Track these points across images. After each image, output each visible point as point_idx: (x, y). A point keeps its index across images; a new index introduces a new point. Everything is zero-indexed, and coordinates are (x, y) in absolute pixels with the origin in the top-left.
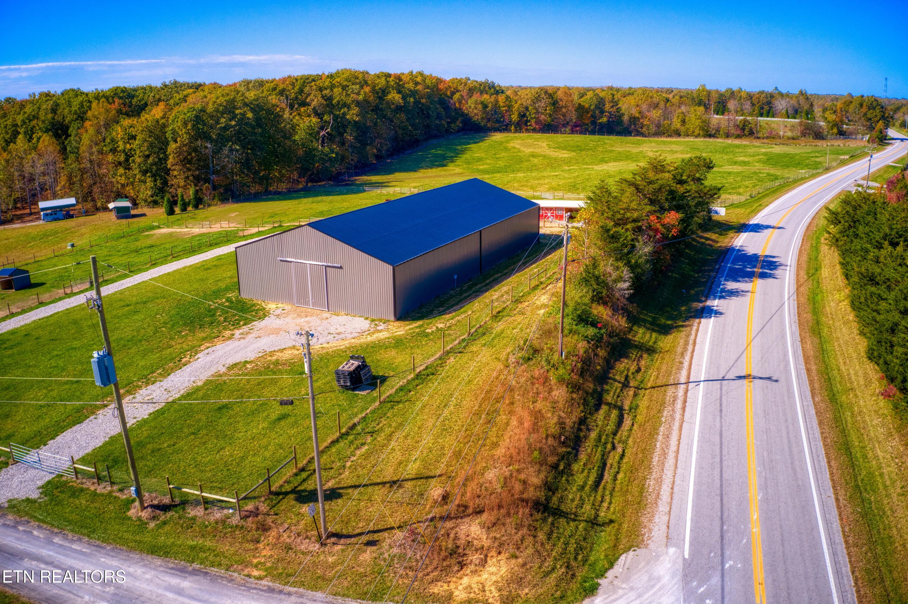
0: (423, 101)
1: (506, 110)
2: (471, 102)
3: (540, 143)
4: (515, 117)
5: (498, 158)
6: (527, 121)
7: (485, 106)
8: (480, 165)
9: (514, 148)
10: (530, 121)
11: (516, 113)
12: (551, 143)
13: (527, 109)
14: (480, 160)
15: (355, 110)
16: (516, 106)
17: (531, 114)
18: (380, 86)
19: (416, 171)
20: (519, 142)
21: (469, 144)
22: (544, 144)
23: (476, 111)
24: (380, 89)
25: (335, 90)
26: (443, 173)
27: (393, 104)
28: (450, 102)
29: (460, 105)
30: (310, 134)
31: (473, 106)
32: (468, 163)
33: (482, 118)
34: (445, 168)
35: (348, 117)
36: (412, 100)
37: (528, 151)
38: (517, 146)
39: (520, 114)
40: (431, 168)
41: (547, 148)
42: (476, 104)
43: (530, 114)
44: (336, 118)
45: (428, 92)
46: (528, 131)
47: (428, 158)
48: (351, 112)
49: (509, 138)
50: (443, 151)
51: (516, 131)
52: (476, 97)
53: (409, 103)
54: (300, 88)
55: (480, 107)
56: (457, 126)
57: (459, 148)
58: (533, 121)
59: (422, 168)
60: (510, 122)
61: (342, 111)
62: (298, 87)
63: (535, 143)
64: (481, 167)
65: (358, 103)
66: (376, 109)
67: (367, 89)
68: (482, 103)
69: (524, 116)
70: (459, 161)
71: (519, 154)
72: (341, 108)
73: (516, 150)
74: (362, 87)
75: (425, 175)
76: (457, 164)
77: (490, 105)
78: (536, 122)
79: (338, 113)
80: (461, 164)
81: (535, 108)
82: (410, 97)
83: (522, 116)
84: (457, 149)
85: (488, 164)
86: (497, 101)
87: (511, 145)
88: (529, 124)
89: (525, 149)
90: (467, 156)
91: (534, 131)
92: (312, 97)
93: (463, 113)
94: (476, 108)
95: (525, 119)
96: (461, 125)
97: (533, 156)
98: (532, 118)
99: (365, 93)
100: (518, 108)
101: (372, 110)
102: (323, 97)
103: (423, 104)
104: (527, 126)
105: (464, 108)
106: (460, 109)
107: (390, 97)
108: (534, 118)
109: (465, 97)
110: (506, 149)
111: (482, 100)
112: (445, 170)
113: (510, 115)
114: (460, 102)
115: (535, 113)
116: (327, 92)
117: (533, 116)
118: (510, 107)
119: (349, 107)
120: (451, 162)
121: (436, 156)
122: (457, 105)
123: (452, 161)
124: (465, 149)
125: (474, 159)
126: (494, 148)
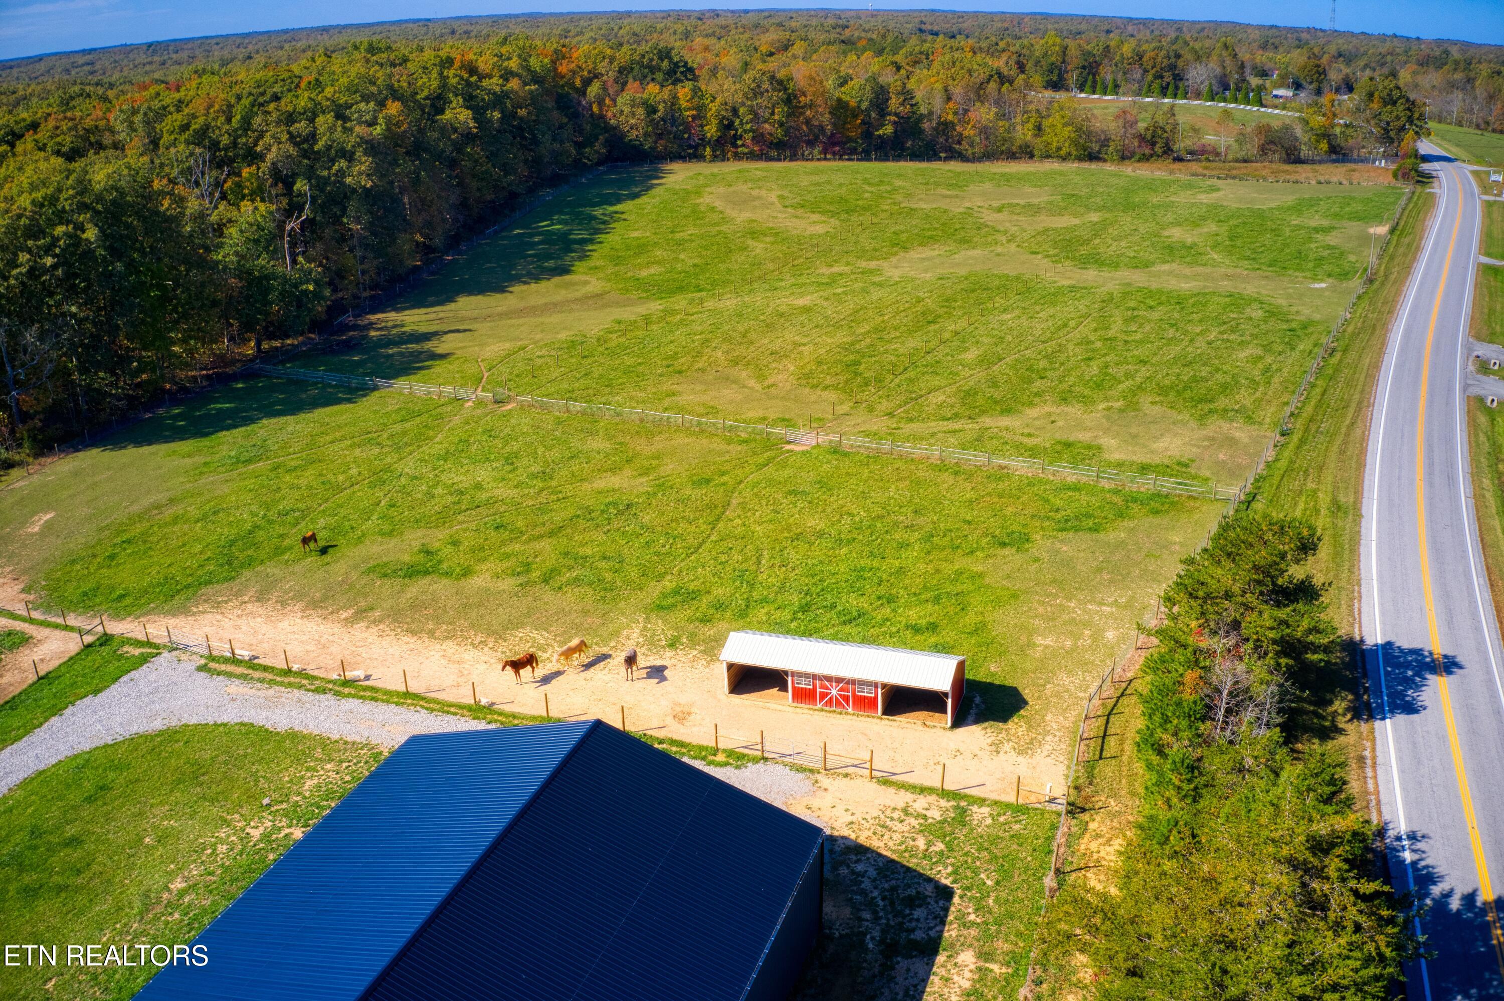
0: (522, 112)
1: (694, 118)
2: (622, 101)
3: (763, 193)
4: (711, 130)
5: (679, 243)
6: (736, 137)
7: (651, 110)
8: (641, 267)
9: (713, 209)
10: (741, 137)
11: (715, 122)
12: (786, 193)
13: (735, 111)
14: (642, 248)
15: (364, 164)
16: (714, 108)
17: (744, 125)
18: (426, 93)
19: (502, 290)
20: (722, 190)
21: (619, 200)
22: (773, 197)
23: (633, 121)
24: (426, 98)
25: (320, 120)
26: (562, 295)
27: (455, 130)
28: (579, 103)
29: (601, 109)
30: (256, 242)
31: (627, 110)
32: (617, 260)
33: (646, 135)
34: (567, 278)
35: (348, 180)
36: (497, 115)
37: (741, 217)
38: (719, 204)
39: (721, 121)
40: (537, 279)
41: (779, 206)
42: (632, 107)
43: (741, 123)
44: (320, 185)
45: (531, 92)
46: (738, 157)
47: (533, 245)
48: (356, 170)
49: (702, 180)
50: (565, 223)
51: (715, 158)
52: (632, 90)
53: (490, 121)
54: (243, 118)
55: (640, 111)
56: (597, 152)
57: (598, 212)
58: (748, 137)
59: (518, 279)
60: (702, 139)
61: (336, 167)
62: (238, 117)
63: (755, 193)
64: (644, 273)
65: (372, 147)
66: (417, 149)
67: (394, 108)
68: (645, 103)
69: (730, 126)
70: (596, 260)
71: (724, 228)
72: (333, 161)
73: (716, 217)
74: (382, 104)
75: (522, 304)
76: (591, 263)
77: (661, 107)
78: (753, 138)
79: (325, 173)
80: (599, 263)
81: (752, 111)
82: (494, 108)
83: (727, 126)
84: (595, 218)
85: (658, 263)
86: (675, 97)
87: (706, 200)
88: (739, 142)
89: (734, 214)
90: (612, 239)
91: (752, 156)
92: (267, 139)
93: (607, 124)
94: (633, 114)
95: (732, 133)
96: (603, 151)
97: (754, 234)
98: (745, 131)
99: (388, 120)
100: (718, 111)
101: (408, 153)
102: (292, 137)
103: (521, 119)
104: (736, 147)
105: (609, 114)
106: (602, 117)
107: (448, 115)
108: (751, 130)
109: (611, 91)
110: (696, 215)
111: (645, 96)
112: (567, 285)
113: (702, 126)
114: (601, 103)
115: (751, 121)
116: (301, 126)
117: (748, 126)
118: (700, 112)
119: (349, 156)
120: (581, 259)
121: (550, 238)
122: (595, 109)
123: (584, 257)
124: (611, 215)
125: (628, 248)
126: (672, 211)
